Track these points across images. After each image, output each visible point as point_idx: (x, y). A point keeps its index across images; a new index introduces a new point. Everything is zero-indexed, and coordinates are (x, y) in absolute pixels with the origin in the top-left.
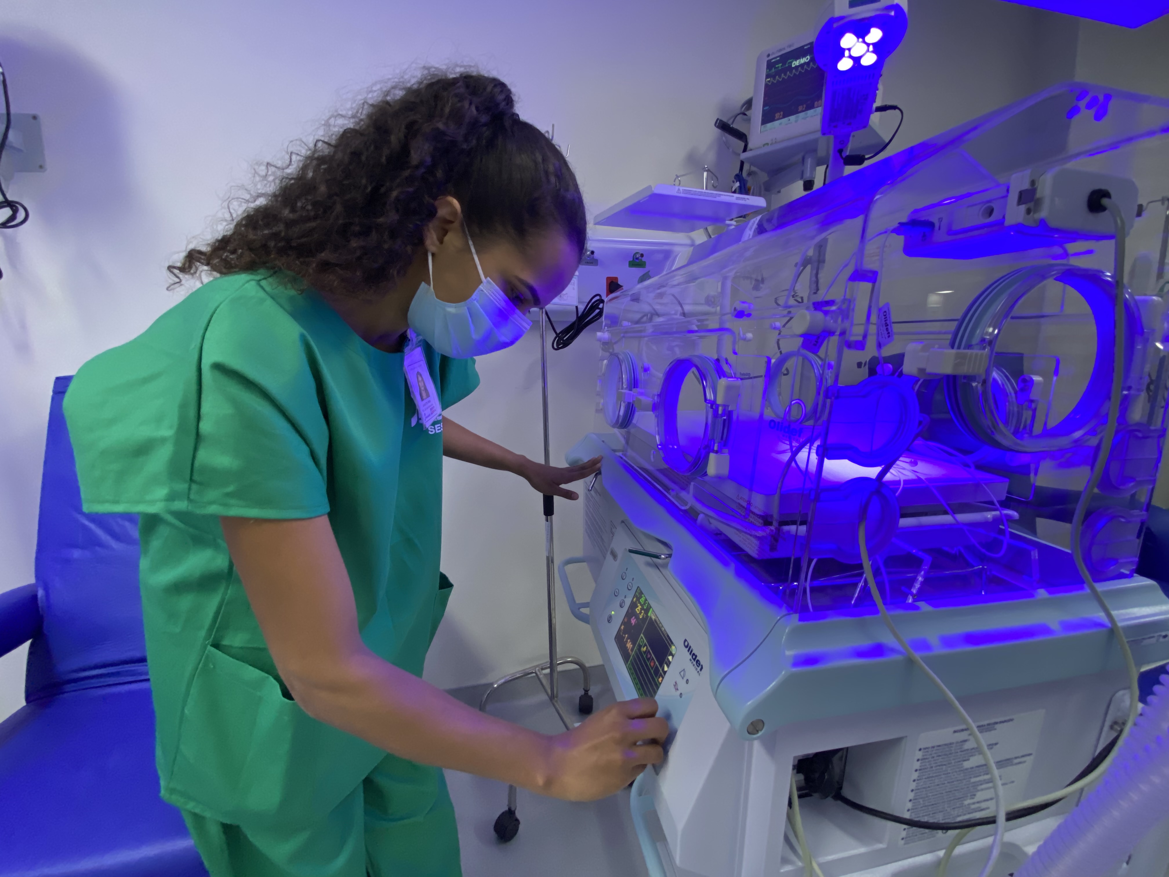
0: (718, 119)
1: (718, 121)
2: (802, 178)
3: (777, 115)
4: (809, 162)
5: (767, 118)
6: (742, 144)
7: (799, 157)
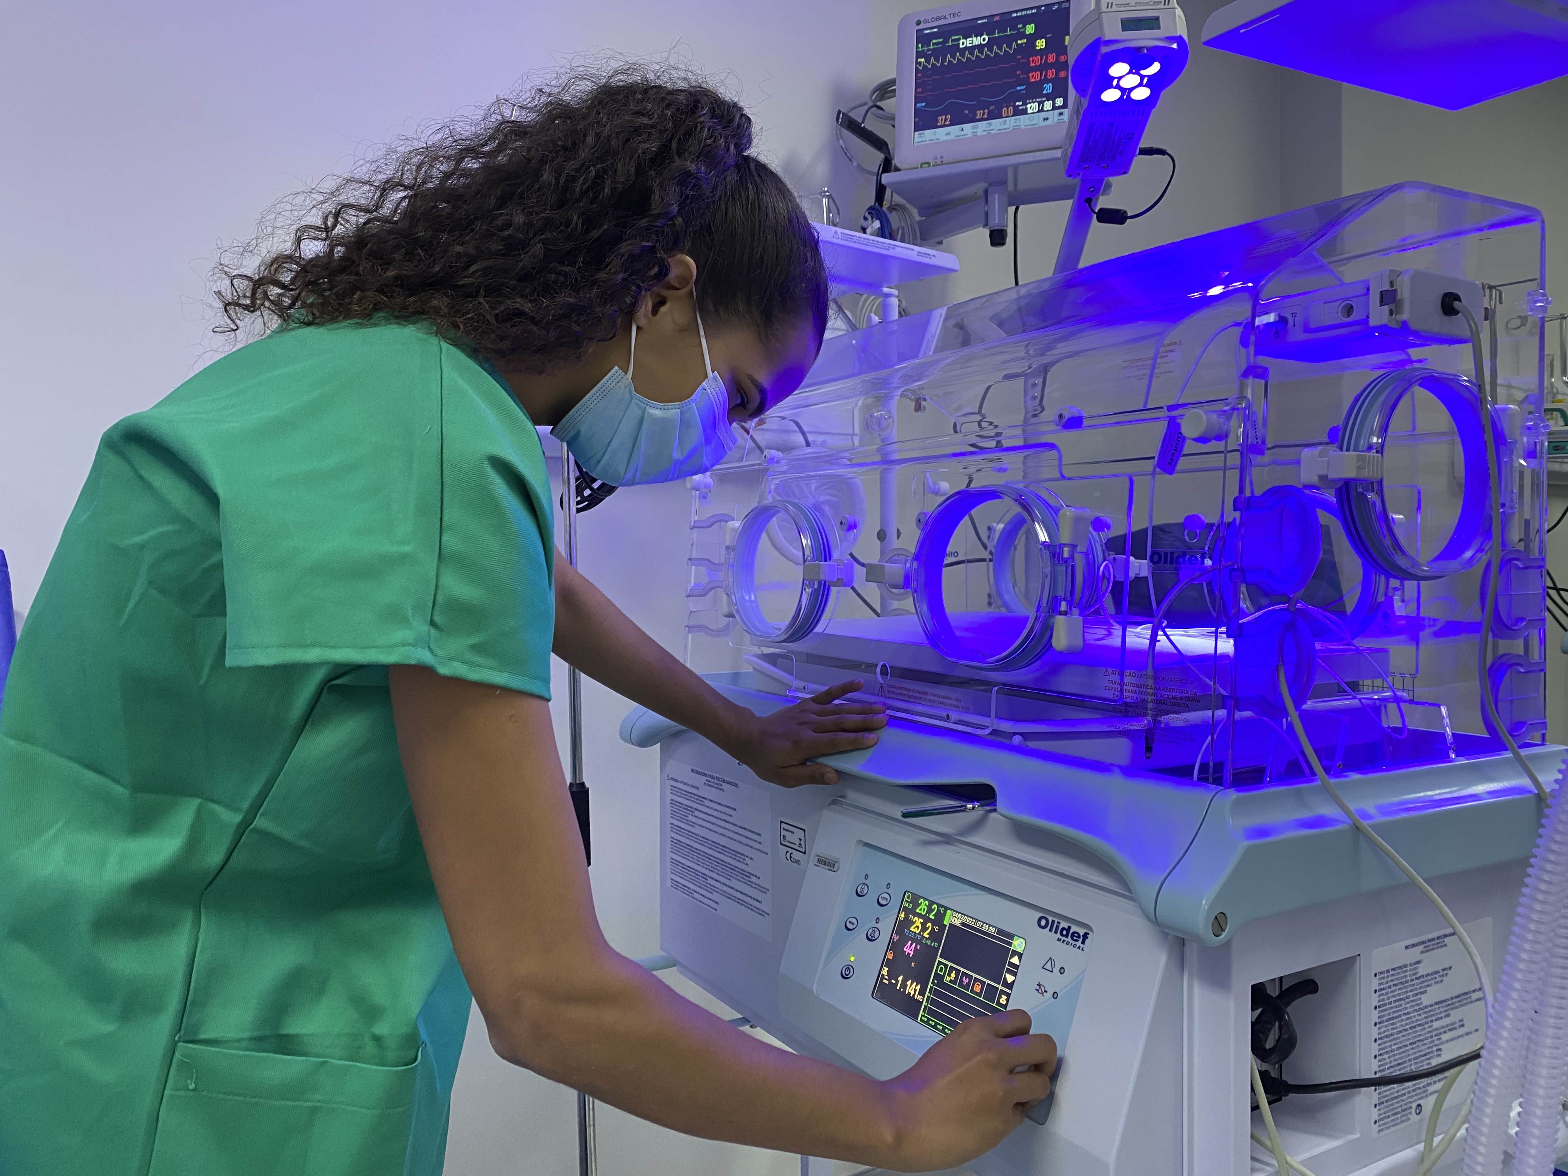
0: (839, 112)
1: (841, 115)
2: (986, 225)
3: (941, 119)
4: (996, 199)
5: (924, 122)
6: (880, 156)
7: (980, 187)
